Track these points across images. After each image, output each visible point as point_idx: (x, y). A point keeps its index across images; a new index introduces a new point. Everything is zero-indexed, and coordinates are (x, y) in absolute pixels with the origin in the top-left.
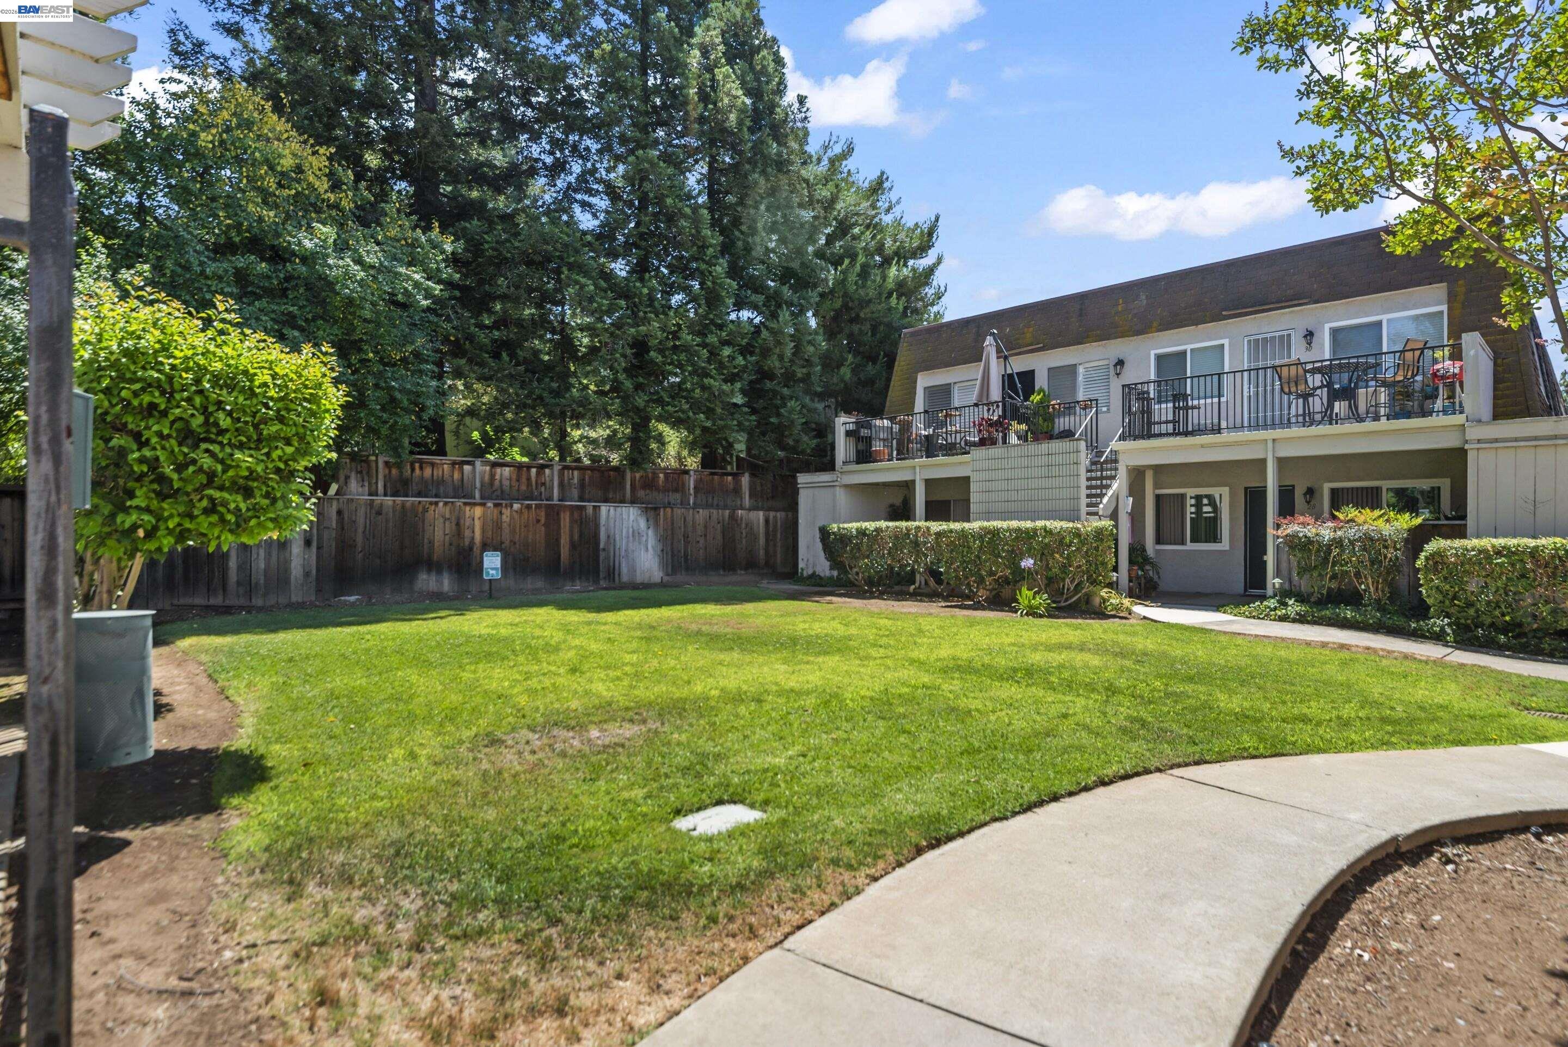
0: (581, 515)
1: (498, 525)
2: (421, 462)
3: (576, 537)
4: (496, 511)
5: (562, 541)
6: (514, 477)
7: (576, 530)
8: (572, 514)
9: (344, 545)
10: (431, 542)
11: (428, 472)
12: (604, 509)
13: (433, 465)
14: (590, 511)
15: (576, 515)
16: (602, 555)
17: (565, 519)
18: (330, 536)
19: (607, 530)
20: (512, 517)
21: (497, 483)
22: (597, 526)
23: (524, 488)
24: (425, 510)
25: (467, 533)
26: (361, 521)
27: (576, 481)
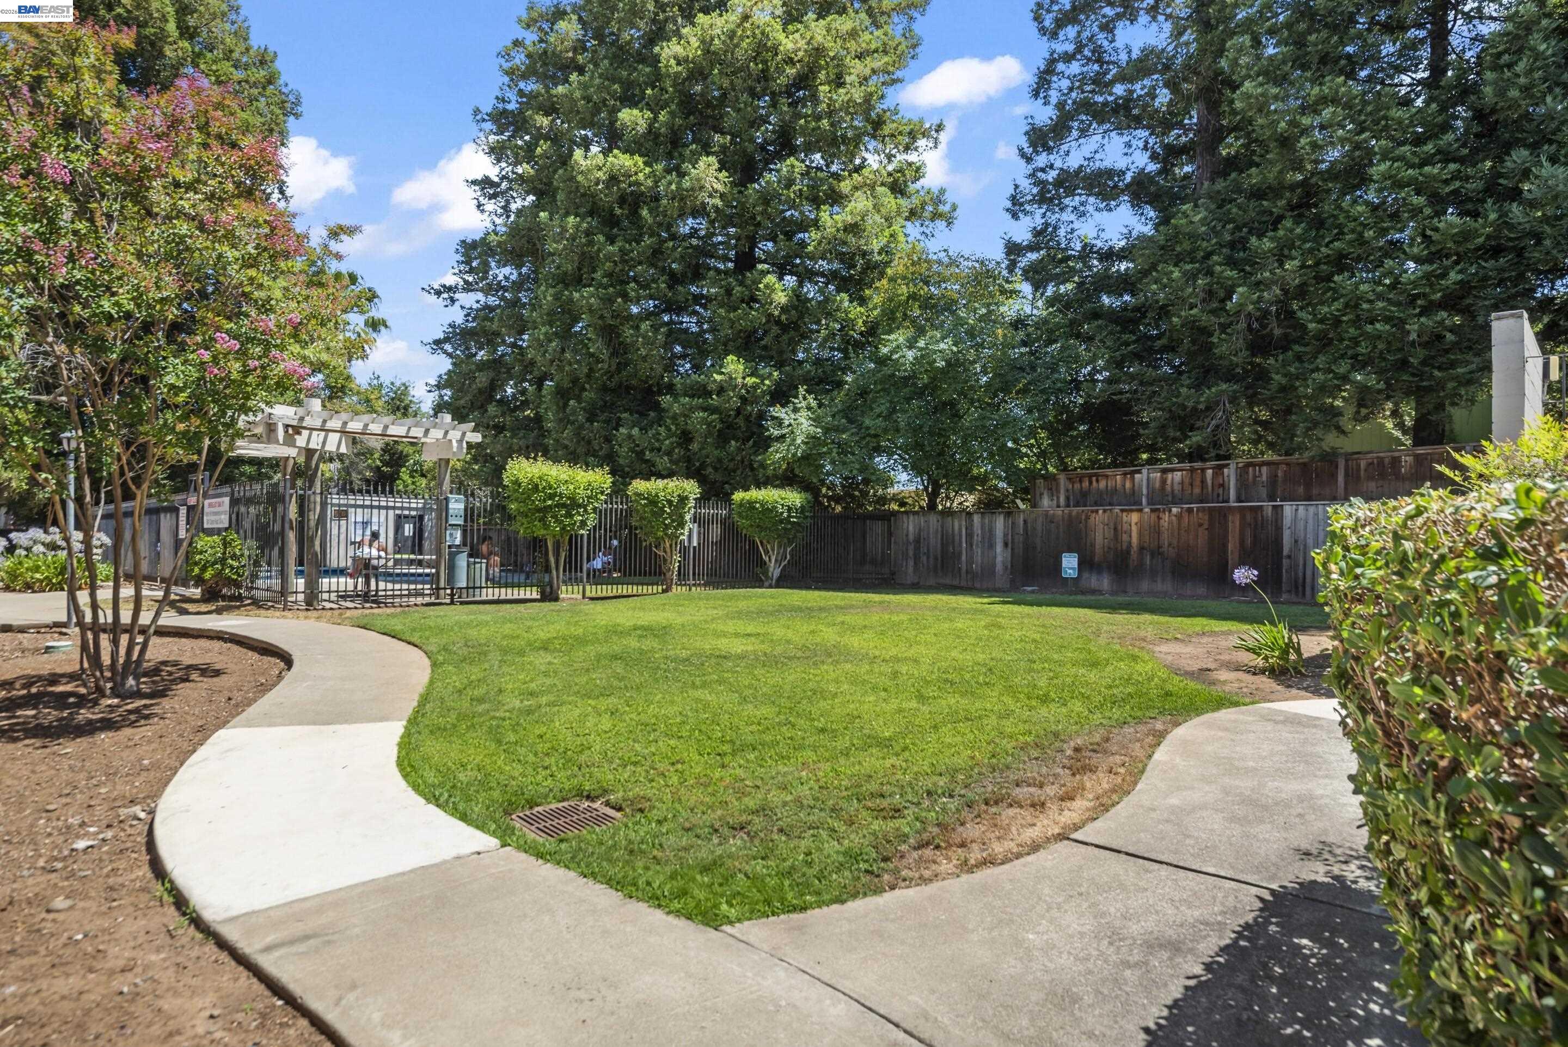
0: (1255, 519)
1: (1156, 530)
2: (1096, 475)
3: (1249, 541)
4: (1154, 516)
5: (1230, 546)
6: (1187, 481)
7: (1248, 532)
8: (1243, 518)
9: (1029, 547)
10: (1093, 545)
11: (1102, 484)
12: (1288, 509)
13: (1107, 476)
14: (1269, 512)
15: (1249, 517)
16: (1285, 562)
17: (1234, 523)
18: (1020, 539)
19: (1293, 534)
20: (1170, 522)
21: (1168, 488)
22: (1279, 528)
23: (1197, 491)
24: (1088, 518)
25: (1125, 537)
26: (1039, 528)
27: (1264, 478)
